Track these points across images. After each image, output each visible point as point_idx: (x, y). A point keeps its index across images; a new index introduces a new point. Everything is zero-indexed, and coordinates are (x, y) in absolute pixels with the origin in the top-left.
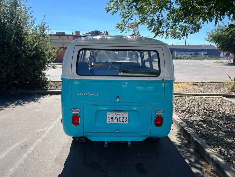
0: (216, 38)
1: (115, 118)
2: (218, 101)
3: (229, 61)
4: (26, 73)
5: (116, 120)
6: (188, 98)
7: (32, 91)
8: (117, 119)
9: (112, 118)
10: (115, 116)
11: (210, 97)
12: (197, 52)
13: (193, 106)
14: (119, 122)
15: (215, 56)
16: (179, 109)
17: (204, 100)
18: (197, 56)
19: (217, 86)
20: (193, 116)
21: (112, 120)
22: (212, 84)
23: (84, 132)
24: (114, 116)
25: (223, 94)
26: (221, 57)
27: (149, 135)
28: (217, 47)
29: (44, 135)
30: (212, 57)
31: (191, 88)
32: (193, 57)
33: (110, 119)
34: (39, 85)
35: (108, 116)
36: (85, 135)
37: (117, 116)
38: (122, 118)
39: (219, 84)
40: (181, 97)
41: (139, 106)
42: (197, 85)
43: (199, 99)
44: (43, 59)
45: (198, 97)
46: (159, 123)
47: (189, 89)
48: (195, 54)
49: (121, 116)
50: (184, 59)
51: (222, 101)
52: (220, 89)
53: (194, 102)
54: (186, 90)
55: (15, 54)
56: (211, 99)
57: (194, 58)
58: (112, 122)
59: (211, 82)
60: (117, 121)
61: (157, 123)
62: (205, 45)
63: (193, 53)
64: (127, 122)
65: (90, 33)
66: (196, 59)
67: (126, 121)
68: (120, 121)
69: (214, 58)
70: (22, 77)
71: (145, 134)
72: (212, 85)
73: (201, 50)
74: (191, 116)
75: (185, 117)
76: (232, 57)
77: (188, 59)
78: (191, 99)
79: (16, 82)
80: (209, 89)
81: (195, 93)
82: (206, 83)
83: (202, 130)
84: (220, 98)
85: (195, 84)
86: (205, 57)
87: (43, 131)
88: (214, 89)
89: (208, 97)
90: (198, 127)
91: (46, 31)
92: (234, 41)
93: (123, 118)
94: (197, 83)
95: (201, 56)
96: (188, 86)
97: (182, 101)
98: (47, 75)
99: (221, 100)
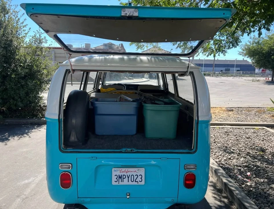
0: (251, 52)
1: (124, 177)
2: (261, 133)
3: (266, 79)
4: (16, 98)
5: (126, 180)
6: (222, 130)
7: (24, 121)
8: (128, 178)
9: (120, 177)
10: (125, 174)
11: (250, 128)
12: (229, 68)
13: (230, 142)
14: (130, 183)
15: (249, 73)
16: (213, 147)
17: (243, 133)
18: (229, 73)
19: (256, 112)
20: (232, 158)
21: (120, 180)
22: (250, 109)
23: (78, 198)
24: (122, 174)
25: (265, 123)
26: (256, 74)
27: (176, 201)
28: (253, 62)
29: (28, 192)
30: (246, 74)
31: (225, 115)
32: (224, 73)
33: (117, 178)
34: (34, 112)
35: (114, 173)
36: (79, 201)
37: (128, 174)
38: (135, 177)
39: (258, 109)
40: (214, 128)
41: (161, 158)
42: (232, 110)
43: (237, 131)
44: (39, 80)
45: (235, 128)
46: (191, 182)
47: (223, 116)
48: (226, 70)
49: (134, 174)
50: (213, 76)
51: (266, 134)
52: (261, 116)
53: (231, 136)
54: (219, 117)
55: (3, 73)
56: (252, 131)
57: (225, 75)
58: (121, 183)
59: (249, 107)
60: (128, 182)
61: (187, 182)
62: (237, 60)
63: (223, 69)
64: (143, 183)
65: (102, 45)
66: (228, 76)
67: (141, 181)
68: (132, 180)
69: (248, 75)
70: (11, 103)
71: (170, 200)
72: (251, 111)
73: (232, 66)
74: (230, 159)
75: (222, 159)
76: (269, 74)
77: (217, 75)
78: (226, 131)
79: (3, 110)
80: (247, 116)
81: (230, 121)
82: (243, 108)
83: (247, 182)
84: (263, 129)
85: (229, 109)
86: (238, 74)
87: (27, 183)
88: (253, 116)
89: (248, 128)
90: (242, 176)
91: (43, 44)
92: (273, 55)
93: (137, 176)
94: (232, 108)
95: (233, 73)
96: (220, 111)
97: (216, 135)
98: (45, 99)
99: (264, 132)
